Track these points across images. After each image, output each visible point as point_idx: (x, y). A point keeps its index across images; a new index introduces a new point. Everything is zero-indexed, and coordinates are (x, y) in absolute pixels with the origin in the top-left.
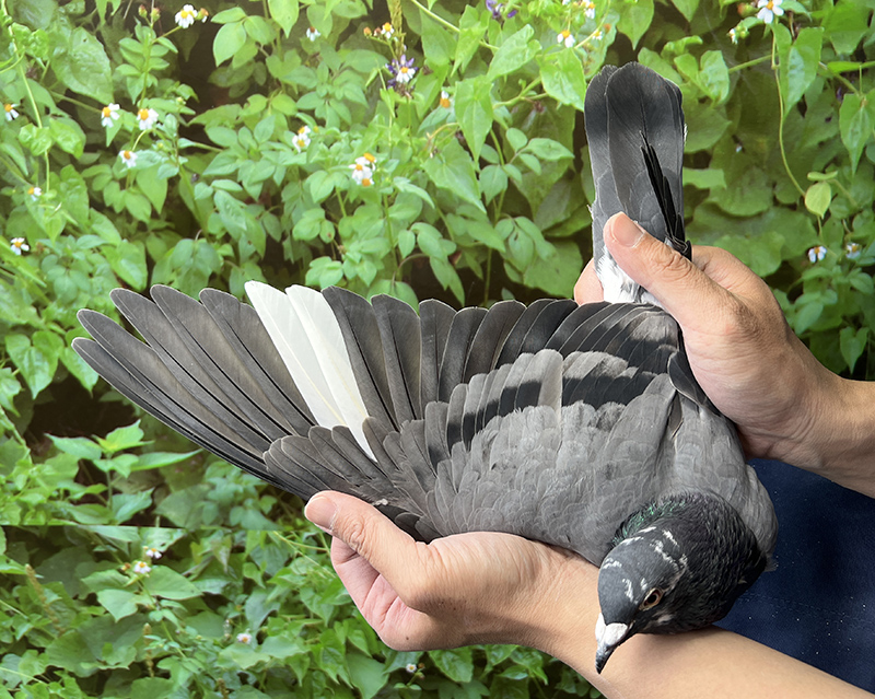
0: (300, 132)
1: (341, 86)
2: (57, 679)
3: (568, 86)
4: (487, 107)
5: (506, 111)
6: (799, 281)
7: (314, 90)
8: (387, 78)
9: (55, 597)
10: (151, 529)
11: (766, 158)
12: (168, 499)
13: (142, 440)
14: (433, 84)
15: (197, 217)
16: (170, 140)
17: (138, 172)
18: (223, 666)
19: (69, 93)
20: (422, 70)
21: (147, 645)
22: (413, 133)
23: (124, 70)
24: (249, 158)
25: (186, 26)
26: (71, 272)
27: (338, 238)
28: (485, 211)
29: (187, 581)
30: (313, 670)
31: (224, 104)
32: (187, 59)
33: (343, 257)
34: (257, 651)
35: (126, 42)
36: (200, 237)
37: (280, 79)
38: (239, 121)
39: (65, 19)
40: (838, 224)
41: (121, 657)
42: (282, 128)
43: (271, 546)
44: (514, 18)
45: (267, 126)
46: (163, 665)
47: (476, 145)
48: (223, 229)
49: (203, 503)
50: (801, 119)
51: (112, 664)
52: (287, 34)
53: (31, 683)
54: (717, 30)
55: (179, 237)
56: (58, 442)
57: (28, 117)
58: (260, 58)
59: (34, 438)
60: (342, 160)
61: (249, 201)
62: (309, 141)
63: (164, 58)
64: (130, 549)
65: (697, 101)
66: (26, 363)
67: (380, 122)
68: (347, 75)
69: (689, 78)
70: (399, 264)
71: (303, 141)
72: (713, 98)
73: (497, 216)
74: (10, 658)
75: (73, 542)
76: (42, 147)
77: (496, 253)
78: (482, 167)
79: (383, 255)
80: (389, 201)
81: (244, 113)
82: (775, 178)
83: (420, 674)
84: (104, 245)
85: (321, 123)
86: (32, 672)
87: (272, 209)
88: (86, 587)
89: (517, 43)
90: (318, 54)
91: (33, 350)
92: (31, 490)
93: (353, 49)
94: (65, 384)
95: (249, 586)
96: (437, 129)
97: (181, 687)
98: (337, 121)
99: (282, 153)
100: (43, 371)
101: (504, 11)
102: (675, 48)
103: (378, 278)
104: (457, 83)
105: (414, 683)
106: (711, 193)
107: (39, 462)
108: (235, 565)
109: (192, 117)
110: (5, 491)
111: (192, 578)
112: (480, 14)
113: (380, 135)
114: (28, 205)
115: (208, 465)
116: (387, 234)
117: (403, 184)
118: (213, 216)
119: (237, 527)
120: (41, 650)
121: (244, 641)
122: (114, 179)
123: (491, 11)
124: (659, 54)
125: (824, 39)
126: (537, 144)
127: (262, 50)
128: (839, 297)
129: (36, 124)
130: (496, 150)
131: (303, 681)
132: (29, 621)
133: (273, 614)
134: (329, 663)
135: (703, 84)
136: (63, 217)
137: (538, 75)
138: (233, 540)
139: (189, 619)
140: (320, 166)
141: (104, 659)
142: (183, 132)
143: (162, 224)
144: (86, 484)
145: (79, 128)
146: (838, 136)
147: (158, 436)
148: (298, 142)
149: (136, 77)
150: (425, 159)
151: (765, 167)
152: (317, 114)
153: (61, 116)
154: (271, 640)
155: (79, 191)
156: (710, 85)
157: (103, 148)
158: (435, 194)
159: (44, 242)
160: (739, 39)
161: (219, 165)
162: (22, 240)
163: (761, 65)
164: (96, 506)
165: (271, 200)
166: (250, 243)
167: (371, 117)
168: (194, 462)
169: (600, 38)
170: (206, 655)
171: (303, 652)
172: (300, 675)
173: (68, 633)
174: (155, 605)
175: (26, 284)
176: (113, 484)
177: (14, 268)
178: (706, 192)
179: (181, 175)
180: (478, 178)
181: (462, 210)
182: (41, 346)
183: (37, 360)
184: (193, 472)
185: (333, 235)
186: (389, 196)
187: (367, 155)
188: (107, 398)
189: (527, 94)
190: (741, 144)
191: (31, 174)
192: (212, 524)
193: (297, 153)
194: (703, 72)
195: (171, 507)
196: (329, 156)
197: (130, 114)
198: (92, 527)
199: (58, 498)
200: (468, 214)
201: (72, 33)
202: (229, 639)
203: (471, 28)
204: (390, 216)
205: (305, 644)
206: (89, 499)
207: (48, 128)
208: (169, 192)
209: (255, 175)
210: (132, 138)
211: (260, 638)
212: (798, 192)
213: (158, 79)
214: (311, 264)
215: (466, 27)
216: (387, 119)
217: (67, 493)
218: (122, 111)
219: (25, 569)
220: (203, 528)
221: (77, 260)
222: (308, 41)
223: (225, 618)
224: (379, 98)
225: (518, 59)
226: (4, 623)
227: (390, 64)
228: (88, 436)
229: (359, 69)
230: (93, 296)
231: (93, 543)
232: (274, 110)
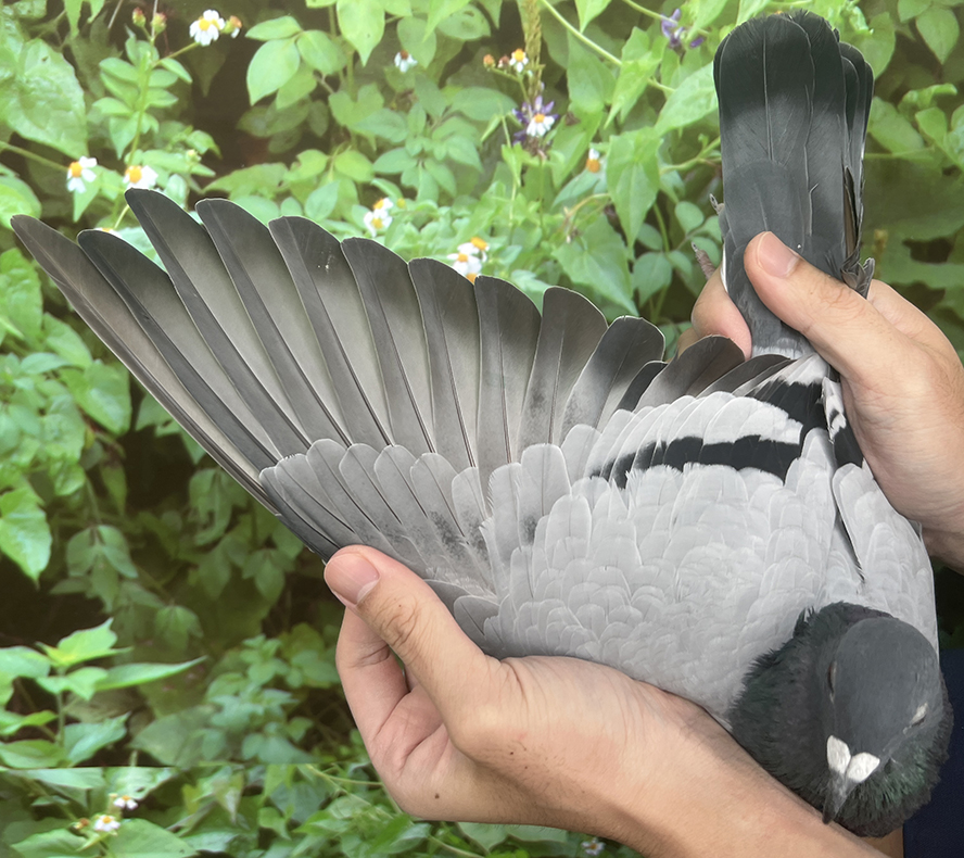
0: (376, 207)
1: (443, 140)
4: (651, 172)
5: (678, 178)
7: (402, 145)
8: (513, 128)
10: (123, 770)
12: (152, 727)
13: (114, 647)
14: (578, 139)
19: (17, 139)
20: (565, 117)
22: (546, 207)
23: (106, 106)
25: (205, 42)
26: (12, 408)
29: (175, 837)
31: (260, 161)
32: (205, 92)
35: (111, 64)
37: (350, 128)
38: (282, 189)
39: (14, 26)
42: (350, 201)
43: (302, 785)
44: (698, 49)
45: (325, 198)
47: (633, 224)
49: (202, 732)
52: (364, 59)
58: (319, 95)
60: (437, 247)
62: (389, 220)
63: (171, 89)
64: (89, 799)
65: (940, 172)
67: (499, 193)
68: (454, 123)
69: (933, 141)
71: (380, 220)
72: (963, 169)
78: (638, 255)
81: (290, 177)
84: (65, 367)
88: (18, 855)
90: (411, 92)
93: (465, 86)
95: (267, 838)
96: (579, 201)
98: (434, 191)
101: (686, 37)
102: (919, 98)
108: (248, 812)
109: (209, 180)
111: (183, 832)
112: (652, 40)
113: (497, 211)
115: (213, 679)
117: (525, 280)
119: (253, 762)
123: (667, 37)
124: (896, 106)
127: (323, 82)
130: (659, 230)
135: (952, 149)
138: (246, 779)
144: (24, 712)
145: (31, 194)
147: (138, 641)
148: (373, 222)
149: (124, 118)
150: (558, 245)
152: (405, 181)
155: (28, 288)
156: (960, 152)
157: (69, 225)
164: (40, 744)
167: (485, 186)
168: (191, 676)
176: (67, 710)
180: (631, 270)
184: (189, 690)
187: (476, 241)
188: (64, 588)
189: (708, 154)
192: (217, 758)
194: (954, 133)
196: (421, 243)
197: (111, 175)
198: (30, 772)
201: (24, 48)
203: (638, 61)
206: (27, 733)
210: (114, 213)
213: (160, 121)
215: (632, 58)
216: (509, 188)
218: (101, 169)
220: (202, 764)
221: (21, 390)
222: (396, 72)
224: (500, 158)
225: (700, 107)
227: (518, 109)
228: (29, 643)
229: (472, 115)
230: (44, 442)
231: (31, 795)
232: (338, 175)
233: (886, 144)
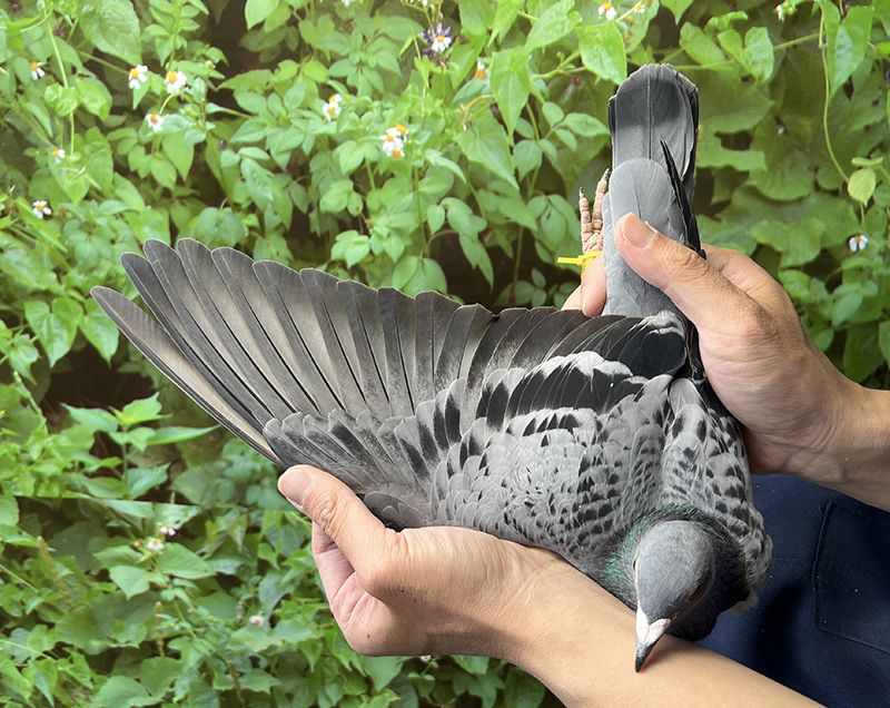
0: (331, 100)
1: (374, 53)
2: (66, 655)
3: (608, 60)
4: (524, 80)
5: (543, 84)
6: (838, 271)
7: (347, 57)
8: (422, 46)
9: (66, 572)
10: (165, 505)
11: (808, 142)
12: (185, 474)
13: (160, 413)
14: (469, 54)
15: (223, 186)
16: (198, 105)
17: (164, 137)
18: (234, 649)
19: (97, 52)
20: (459, 39)
21: (158, 624)
22: (447, 104)
23: (153, 30)
24: (279, 126)
26: (93, 238)
27: (366, 211)
28: (517, 187)
29: (200, 560)
30: (326, 656)
31: (255, 69)
32: (218, 21)
33: (371, 231)
34: (269, 634)
35: (156, 2)
36: (226, 205)
37: (313, 45)
38: (269, 87)
40: (881, 212)
41: (131, 636)
42: (313, 96)
43: (287, 527)
45: (297, 93)
46: (174, 645)
47: (511, 118)
48: (249, 199)
49: (219, 481)
50: (847, 101)
51: (122, 641)
53: (39, 659)
54: (763, 6)
55: (203, 205)
56: (75, 412)
57: (55, 76)
58: (293, 22)
59: (51, 408)
60: (373, 130)
61: (276, 170)
62: (340, 109)
63: (194, 19)
64: (143, 525)
65: (739, 79)
66: (44, 330)
67: (413, 91)
68: (381, 42)
69: (732, 55)
70: (427, 239)
71: (334, 109)
72: (757, 77)
73: (530, 193)
74: (19, 632)
75: (87, 515)
76: (68, 108)
77: (527, 232)
78: (516, 141)
79: (411, 231)
80: (420, 174)
81: (274, 79)
82: (818, 162)
83: (434, 664)
84: (128, 211)
85: (353, 91)
86: (40, 647)
87: (299, 179)
88: (98, 563)
89: (557, 13)
90: (352, 20)
91: (52, 317)
92: (46, 461)
93: (388, 15)
94: (84, 353)
95: (264, 567)
96: (471, 100)
97: (191, 669)
98: (370, 90)
99: (311, 122)
100: (62, 339)
102: (720, 23)
103: (405, 254)
104: (494, 54)
105: (428, 673)
106: (751, 176)
107: (54, 433)
108: (250, 545)
109: (220, 81)
110: (19, 461)
111: (206, 556)
113: (413, 105)
114: (52, 167)
115: (226, 441)
116: (417, 208)
117: (434, 157)
118: (239, 184)
119: (254, 507)
120: (51, 626)
121: (256, 624)
122: (139, 143)
124: (703, 29)
125: (874, 19)
126: (574, 119)
127: (295, 14)
128: (879, 289)
129: (62, 84)
130: (531, 123)
131: (315, 666)
132: (39, 595)
133: (287, 597)
134: (342, 649)
135: (747, 61)
136: (86, 180)
137: (577, 48)
138: (249, 519)
139: (201, 599)
140: (350, 136)
141: (114, 636)
142: (212, 96)
143: (186, 191)
144: (102, 457)
145: (106, 90)
146: (885, 120)
147: (176, 410)
148: (328, 111)
149: (165, 38)
150: (458, 132)
151: (808, 150)
152: (349, 82)
153: (87, 76)
154: (284, 623)
155: (104, 155)
156: (754, 63)
157: (130, 111)
158: (467, 168)
159: (66, 206)
160: (786, 16)
161: (248, 132)
162: (43, 203)
163: (807, 44)
164: (111, 480)
165: (299, 169)
166: (276, 213)
167: (406, 87)
168: (211, 438)
169: (642, 11)
170: (218, 636)
171: (316, 636)
172: (312, 660)
173: (79, 608)
174: (168, 583)
175: (47, 249)
176: (129, 457)
177: (36, 232)
178: (746, 174)
179: (208, 141)
180: (512, 153)
181: (494, 186)
182: (61, 313)
183: (56, 328)
184: (211, 448)
185: (361, 208)
186: (420, 169)
187: (399, 126)
188: (127, 368)
189: (565, 67)
190: (784, 126)
191: (55, 135)
192: (228, 502)
193: (327, 122)
194: (747, 49)
195: (186, 484)
196: (361, 126)
197: (157, 77)
198: (105, 501)
199: (73, 470)
200: (501, 190)
202: (241, 621)
204: (421, 189)
205: (319, 629)
206: (104, 472)
207: (74, 88)
208: (195, 158)
209: (283, 144)
210: (159, 101)
211: (273, 621)
212: (841, 178)
213: (188, 41)
214: (338, 238)
216: (421, 88)
217: (82, 465)
218: (150, 73)
219: (38, 542)
220: (219, 505)
221: (100, 226)
222: (342, 6)
223: (238, 599)
224: (414, 67)
225: (557, 31)
226: (14, 596)
227: (426, 32)
228: (105, 408)
229: (394, 37)
230: (114, 263)
231: (106, 518)
232: (305, 77)
233: (698, 59)
